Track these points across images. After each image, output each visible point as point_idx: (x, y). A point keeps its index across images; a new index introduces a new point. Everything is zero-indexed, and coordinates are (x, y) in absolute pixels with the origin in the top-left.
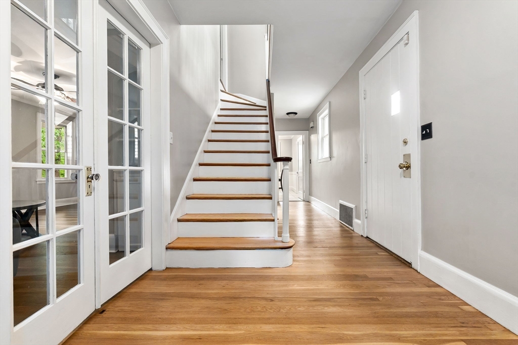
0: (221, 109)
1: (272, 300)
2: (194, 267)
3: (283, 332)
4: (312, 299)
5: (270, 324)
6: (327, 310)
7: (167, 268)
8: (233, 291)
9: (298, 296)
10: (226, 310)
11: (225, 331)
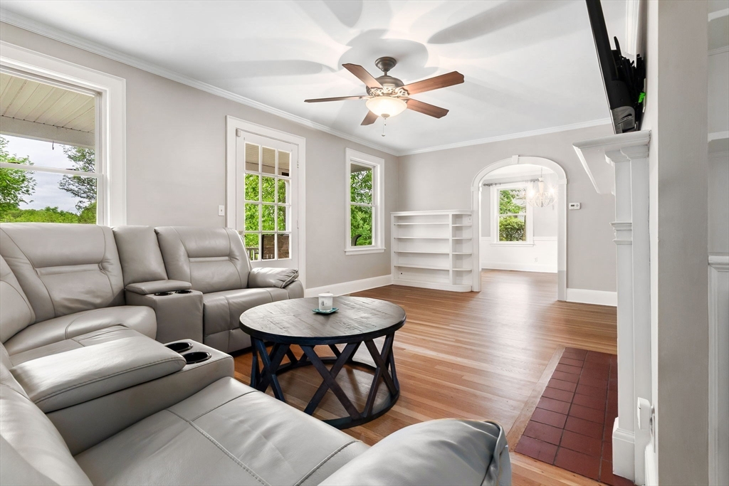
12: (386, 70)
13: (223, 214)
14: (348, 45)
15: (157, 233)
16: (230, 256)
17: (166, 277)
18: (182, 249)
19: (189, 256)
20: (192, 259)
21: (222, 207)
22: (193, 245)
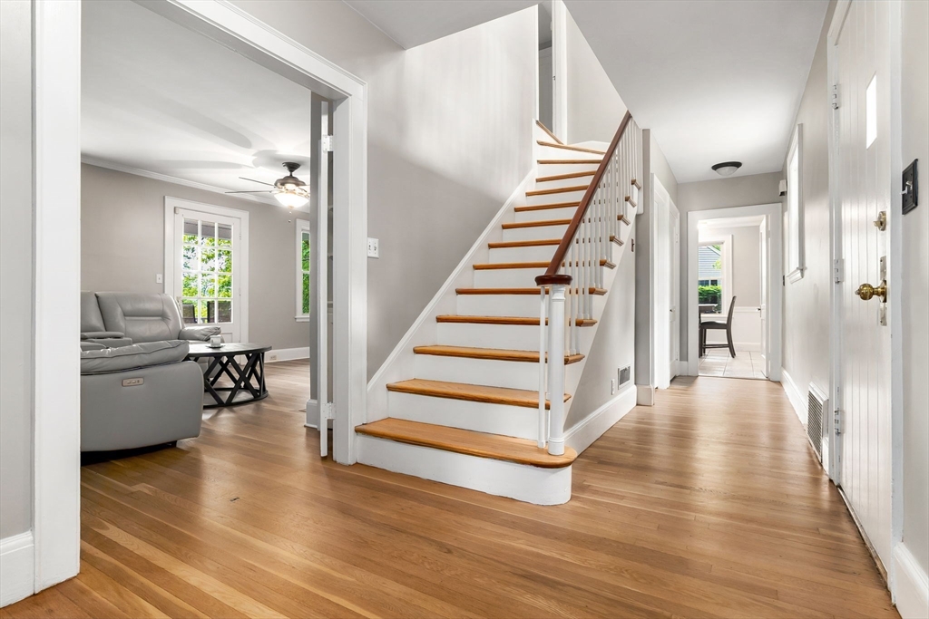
0: (538, 181)
1: (449, 552)
2: (393, 470)
3: (407, 603)
4: (520, 572)
5: (403, 583)
6: (528, 599)
7: (357, 463)
8: (406, 520)
9: (503, 560)
10: (367, 542)
11: (333, 569)
12: (291, 171)
13: (161, 281)
14: (254, 155)
15: (97, 297)
16: (163, 316)
17: (103, 329)
18: (119, 310)
19: (125, 315)
20: (127, 318)
21: (160, 276)
22: (128, 307)
